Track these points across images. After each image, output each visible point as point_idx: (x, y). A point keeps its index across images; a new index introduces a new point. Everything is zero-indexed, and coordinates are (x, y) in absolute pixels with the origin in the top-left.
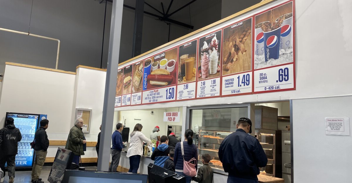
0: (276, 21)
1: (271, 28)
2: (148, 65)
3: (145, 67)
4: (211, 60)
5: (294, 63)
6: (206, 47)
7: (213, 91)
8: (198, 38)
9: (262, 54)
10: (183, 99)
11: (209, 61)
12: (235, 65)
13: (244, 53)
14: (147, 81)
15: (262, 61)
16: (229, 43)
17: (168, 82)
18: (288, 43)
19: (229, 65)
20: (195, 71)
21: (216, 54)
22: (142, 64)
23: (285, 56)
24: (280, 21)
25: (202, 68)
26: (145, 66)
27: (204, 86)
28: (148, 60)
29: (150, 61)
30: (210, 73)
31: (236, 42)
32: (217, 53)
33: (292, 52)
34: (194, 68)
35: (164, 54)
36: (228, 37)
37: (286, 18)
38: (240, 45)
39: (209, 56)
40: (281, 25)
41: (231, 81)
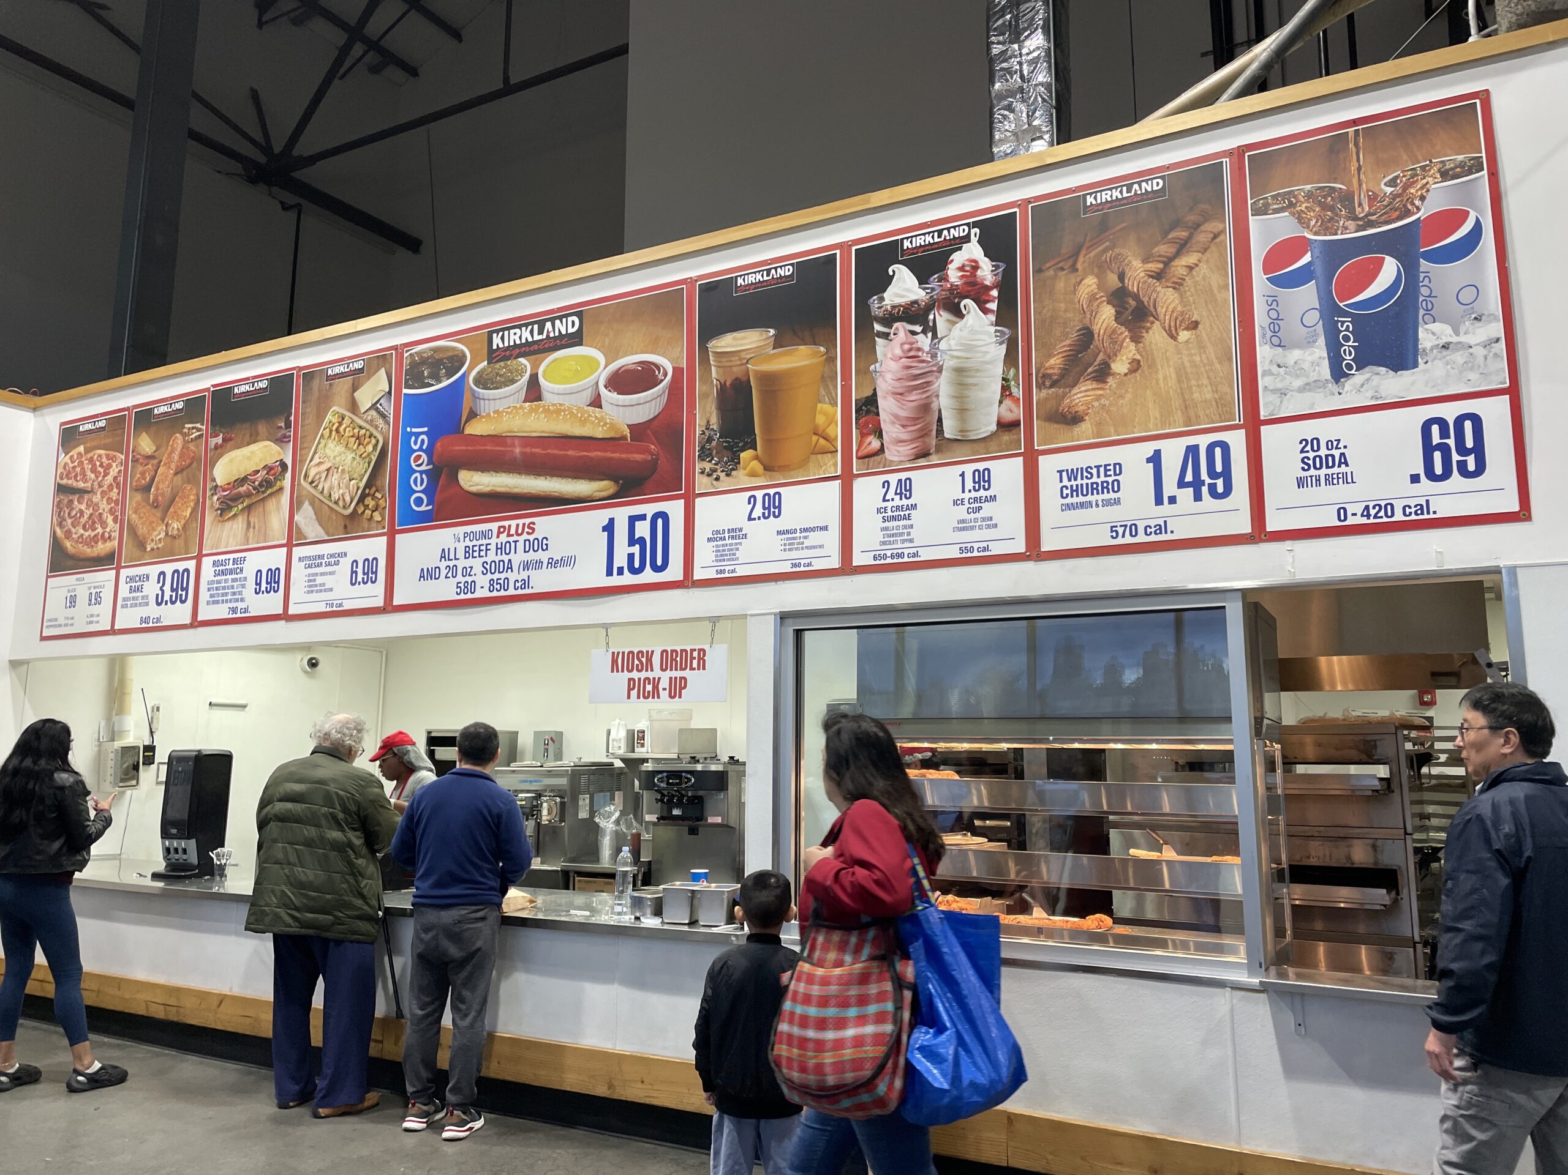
0: (1383, 186)
1: (1355, 218)
2: (439, 381)
3: (405, 391)
4: (949, 363)
5: (1513, 391)
6: (913, 297)
7: (972, 528)
8: (844, 246)
9: (1311, 342)
10: (741, 571)
11: (940, 370)
12: (1129, 396)
13: (1184, 335)
14: (434, 475)
15: (1314, 376)
16: (1073, 281)
17: (614, 478)
18: (1467, 295)
19: (1082, 395)
20: (832, 421)
21: (987, 333)
22: (382, 372)
23: (1459, 357)
24: (1406, 187)
25: (887, 406)
26: (407, 387)
27: (905, 502)
28: (436, 350)
29: (457, 361)
30: (947, 435)
31: (1121, 277)
32: (993, 329)
33: (1498, 340)
34: (825, 407)
35: (576, 319)
36: (1066, 249)
37: (1445, 175)
38: (1154, 291)
39: (934, 346)
40: (1418, 209)
41: (1103, 478)
